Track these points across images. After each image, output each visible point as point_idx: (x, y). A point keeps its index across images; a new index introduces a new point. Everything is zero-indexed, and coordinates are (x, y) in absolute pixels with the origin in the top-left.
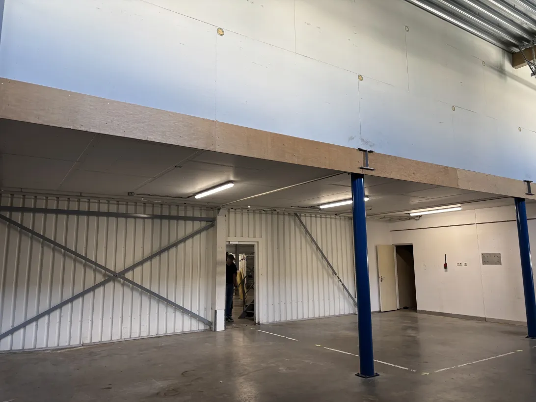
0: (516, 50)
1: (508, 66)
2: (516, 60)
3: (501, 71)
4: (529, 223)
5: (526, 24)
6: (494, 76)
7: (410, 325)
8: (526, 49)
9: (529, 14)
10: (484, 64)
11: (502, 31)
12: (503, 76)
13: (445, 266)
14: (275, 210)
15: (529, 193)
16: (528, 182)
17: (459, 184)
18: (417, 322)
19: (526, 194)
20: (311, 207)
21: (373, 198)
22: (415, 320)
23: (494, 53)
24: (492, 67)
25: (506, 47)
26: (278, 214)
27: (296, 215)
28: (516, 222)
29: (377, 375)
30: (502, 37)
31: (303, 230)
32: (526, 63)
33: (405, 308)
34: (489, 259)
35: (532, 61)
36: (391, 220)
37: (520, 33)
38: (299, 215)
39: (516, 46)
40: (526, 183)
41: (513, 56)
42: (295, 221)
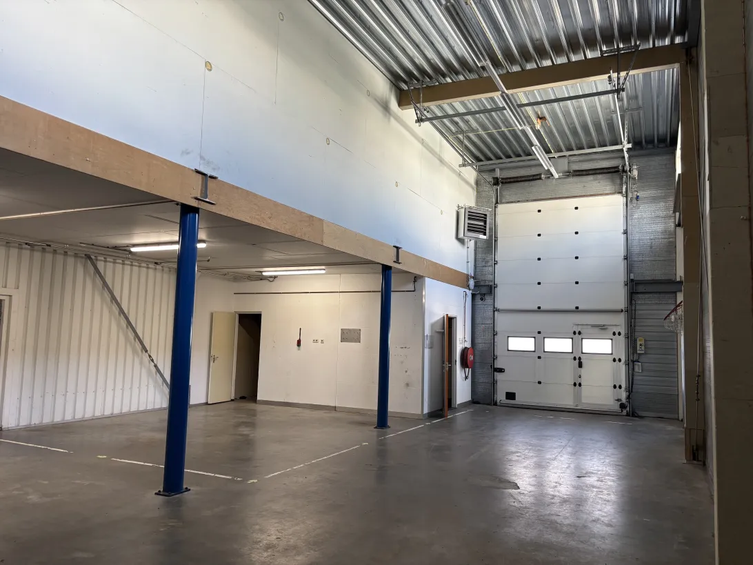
0: (405, 87)
1: (394, 104)
2: (403, 99)
3: (386, 107)
4: (393, 295)
5: (418, 58)
6: (376, 112)
7: (245, 420)
8: (415, 88)
9: (422, 47)
10: (369, 94)
11: (392, 59)
12: (388, 114)
13: (299, 343)
14: (50, 246)
15: (397, 261)
16: (398, 248)
17: (324, 240)
18: (254, 415)
19: (394, 262)
20: (116, 248)
21: (211, 245)
22: (253, 413)
23: (381, 84)
24: (376, 100)
25: (395, 79)
26: (55, 252)
27: (88, 257)
28: (380, 293)
29: (187, 490)
30: (392, 67)
31: (99, 282)
32: (412, 106)
33: (243, 398)
34: (349, 336)
35: (418, 105)
36: (237, 278)
37: (410, 68)
38: (93, 257)
39: (405, 82)
40: (395, 249)
41: (400, 94)
42: (85, 266)
